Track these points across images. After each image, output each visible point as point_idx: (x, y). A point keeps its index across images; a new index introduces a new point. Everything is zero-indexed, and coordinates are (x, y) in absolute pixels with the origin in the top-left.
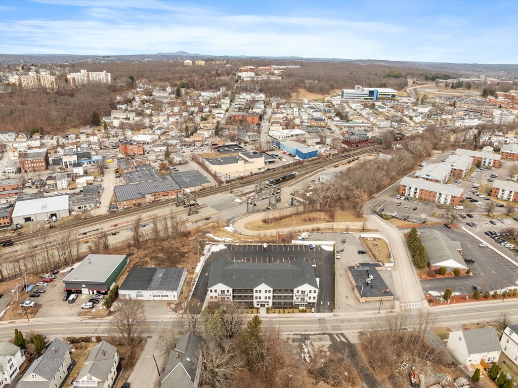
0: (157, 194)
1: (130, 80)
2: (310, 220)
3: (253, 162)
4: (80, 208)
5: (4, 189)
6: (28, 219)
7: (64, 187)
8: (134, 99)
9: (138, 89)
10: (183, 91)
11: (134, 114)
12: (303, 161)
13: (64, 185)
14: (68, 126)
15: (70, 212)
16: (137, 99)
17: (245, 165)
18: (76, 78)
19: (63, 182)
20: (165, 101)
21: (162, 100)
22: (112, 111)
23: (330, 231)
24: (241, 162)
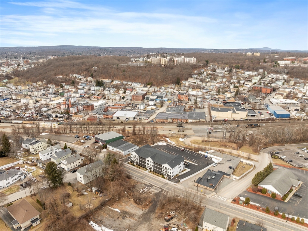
0: (175, 119)
1: (206, 63)
2: (225, 146)
3: (239, 114)
4: (139, 118)
5: (121, 105)
6: (118, 118)
7: (142, 109)
8: (204, 72)
9: (209, 68)
10: (234, 70)
11: (199, 80)
12: (276, 119)
13: (141, 108)
14: (165, 83)
15: (134, 119)
16: (205, 73)
17: (233, 114)
18: (178, 60)
19: (141, 106)
20: (220, 75)
21: (219, 74)
22: (189, 78)
23: (228, 154)
24: (230, 112)
